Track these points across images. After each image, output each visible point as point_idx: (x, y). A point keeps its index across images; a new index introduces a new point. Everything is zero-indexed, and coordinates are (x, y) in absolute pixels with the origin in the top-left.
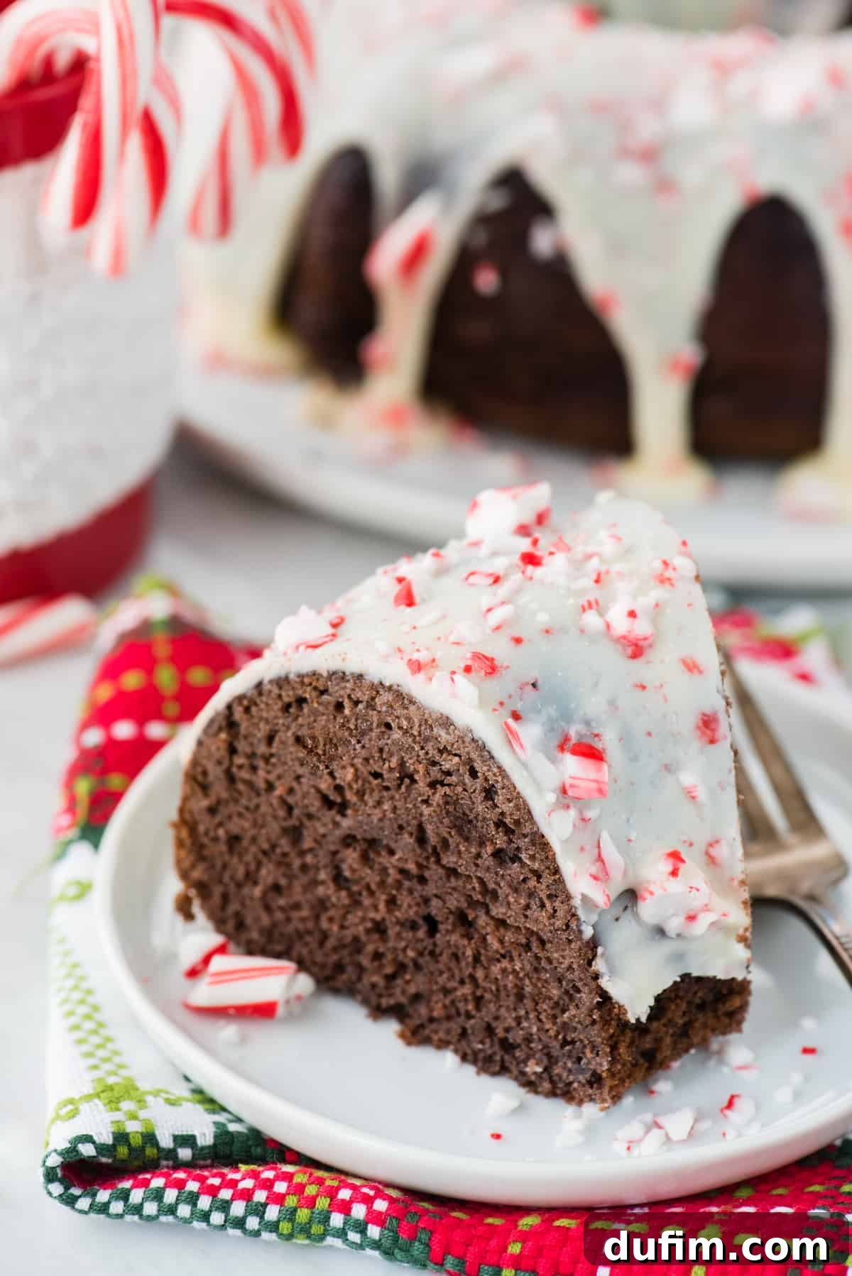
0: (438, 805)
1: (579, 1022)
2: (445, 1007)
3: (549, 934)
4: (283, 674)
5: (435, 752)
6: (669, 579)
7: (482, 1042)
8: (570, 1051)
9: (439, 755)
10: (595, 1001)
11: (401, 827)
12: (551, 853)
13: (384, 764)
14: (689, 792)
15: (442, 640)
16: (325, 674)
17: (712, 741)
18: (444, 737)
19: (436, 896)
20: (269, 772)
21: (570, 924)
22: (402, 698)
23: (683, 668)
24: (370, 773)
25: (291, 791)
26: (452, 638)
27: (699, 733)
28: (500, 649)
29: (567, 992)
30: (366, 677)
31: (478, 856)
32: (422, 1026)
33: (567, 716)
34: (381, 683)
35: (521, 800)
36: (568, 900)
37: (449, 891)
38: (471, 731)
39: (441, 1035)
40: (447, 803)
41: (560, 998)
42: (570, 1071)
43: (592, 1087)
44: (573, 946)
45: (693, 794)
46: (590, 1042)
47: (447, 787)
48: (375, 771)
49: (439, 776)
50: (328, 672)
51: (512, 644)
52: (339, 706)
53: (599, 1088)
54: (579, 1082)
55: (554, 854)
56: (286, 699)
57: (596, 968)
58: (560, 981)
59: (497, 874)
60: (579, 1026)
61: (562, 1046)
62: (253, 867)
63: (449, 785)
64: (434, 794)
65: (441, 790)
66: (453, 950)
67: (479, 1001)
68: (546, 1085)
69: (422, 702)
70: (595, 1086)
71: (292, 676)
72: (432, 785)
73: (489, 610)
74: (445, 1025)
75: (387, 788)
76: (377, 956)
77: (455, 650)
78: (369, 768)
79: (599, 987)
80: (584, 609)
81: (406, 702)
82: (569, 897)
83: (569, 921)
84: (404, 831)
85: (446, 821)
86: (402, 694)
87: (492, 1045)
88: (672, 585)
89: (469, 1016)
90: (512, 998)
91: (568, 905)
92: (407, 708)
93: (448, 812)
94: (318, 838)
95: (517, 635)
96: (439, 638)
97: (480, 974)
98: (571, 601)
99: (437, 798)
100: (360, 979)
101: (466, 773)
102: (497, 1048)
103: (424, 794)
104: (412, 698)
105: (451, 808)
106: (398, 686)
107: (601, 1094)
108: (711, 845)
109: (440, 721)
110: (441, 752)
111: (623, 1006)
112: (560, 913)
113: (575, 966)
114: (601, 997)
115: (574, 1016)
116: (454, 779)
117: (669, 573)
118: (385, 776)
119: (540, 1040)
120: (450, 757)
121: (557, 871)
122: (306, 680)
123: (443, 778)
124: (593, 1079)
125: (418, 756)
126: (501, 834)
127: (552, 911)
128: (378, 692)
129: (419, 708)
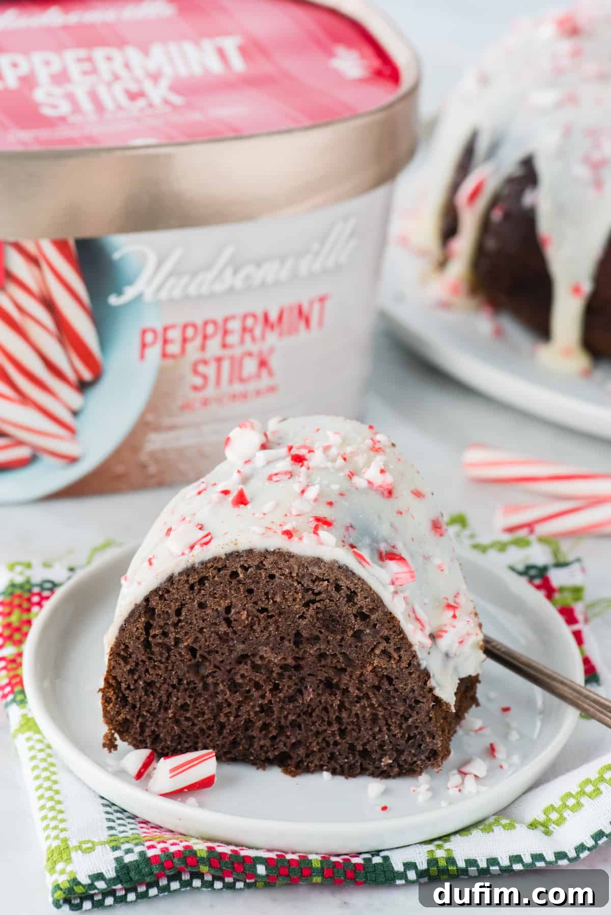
0: (311, 616)
1: (421, 722)
2: (318, 744)
3: (396, 674)
4: (189, 565)
5: (309, 583)
6: (380, 448)
7: (347, 758)
8: (413, 743)
9: (312, 584)
10: (431, 706)
11: (282, 639)
12: (397, 622)
13: (269, 601)
14: (440, 568)
15: (288, 515)
16: (224, 557)
17: (441, 535)
18: (317, 571)
19: (309, 675)
20: (177, 633)
21: (412, 662)
22: (282, 556)
23: (413, 496)
24: (258, 610)
25: (196, 640)
26: (294, 512)
27: (434, 532)
28: (325, 512)
29: (410, 706)
30: (254, 550)
31: (342, 639)
32: (302, 761)
33: (375, 540)
34: (267, 551)
35: (375, 595)
36: (411, 648)
37: (320, 668)
38: (337, 562)
39: (317, 762)
40: (317, 613)
41: (405, 711)
42: (414, 755)
43: (430, 761)
44: (413, 676)
45: (442, 568)
46: (428, 732)
47: (317, 603)
48: (262, 608)
49: (312, 597)
50: (226, 554)
51: (328, 506)
52: (234, 575)
53: (435, 759)
54: (421, 760)
55: (399, 622)
56: (191, 581)
57: (430, 685)
58: (405, 701)
59: (356, 647)
60: (420, 725)
61: (407, 741)
62: (164, 698)
63: (319, 601)
64: (307, 610)
65: (313, 607)
66: (324, 705)
67: (342, 733)
68: (396, 770)
69: (298, 554)
70: (432, 759)
71: (197, 566)
72: (307, 605)
73: (303, 492)
74: (319, 755)
75: (272, 616)
76: (265, 726)
77: (300, 519)
78: (257, 607)
79: (434, 695)
80: (351, 478)
81: (287, 557)
82: (411, 646)
83: (411, 661)
84: (285, 640)
85: (318, 624)
86: (282, 553)
87: (354, 758)
88: (383, 451)
89: (336, 744)
90: (369, 722)
91: (411, 651)
92: (288, 561)
93: (318, 619)
94: (218, 664)
95: (329, 500)
96: (286, 515)
97: (344, 715)
98: (342, 474)
99: (311, 611)
100: (251, 745)
101: (332, 590)
102: (357, 758)
103: (300, 613)
104: (291, 553)
105: (321, 615)
106: (279, 549)
107: (437, 762)
108: (455, 597)
109: (314, 562)
110: (313, 582)
111: (449, 703)
112: (404, 658)
113: (416, 688)
114: (434, 702)
115: (416, 720)
116: (323, 595)
117: (377, 446)
118: (270, 609)
119: (391, 742)
120: (321, 583)
121: (401, 632)
122: (209, 565)
123: (315, 597)
124: (431, 755)
125: (296, 589)
126: (358, 621)
127: (398, 658)
128: (265, 557)
129: (297, 558)
